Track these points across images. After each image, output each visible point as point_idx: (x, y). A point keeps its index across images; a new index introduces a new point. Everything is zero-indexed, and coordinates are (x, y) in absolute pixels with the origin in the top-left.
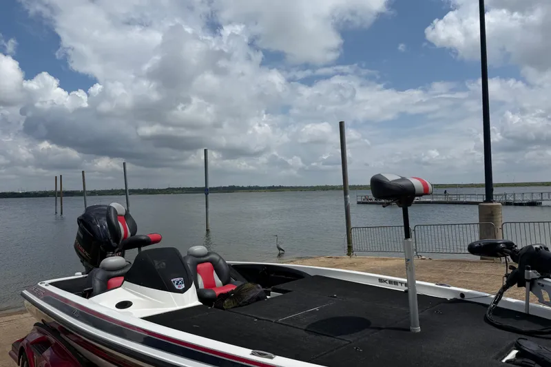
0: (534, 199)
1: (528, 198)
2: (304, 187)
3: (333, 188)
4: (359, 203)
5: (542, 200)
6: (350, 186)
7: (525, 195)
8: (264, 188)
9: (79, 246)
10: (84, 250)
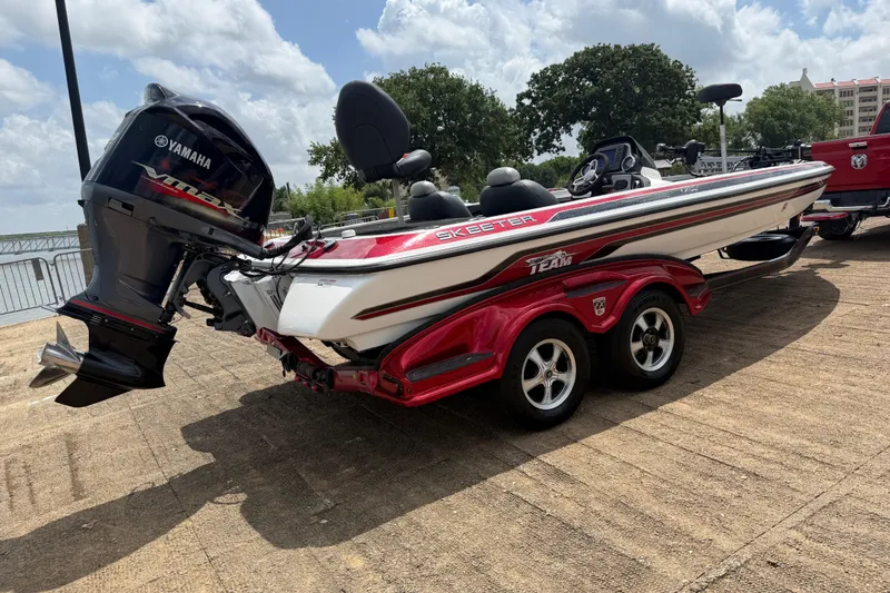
9: (193, 191)
10: (216, 202)
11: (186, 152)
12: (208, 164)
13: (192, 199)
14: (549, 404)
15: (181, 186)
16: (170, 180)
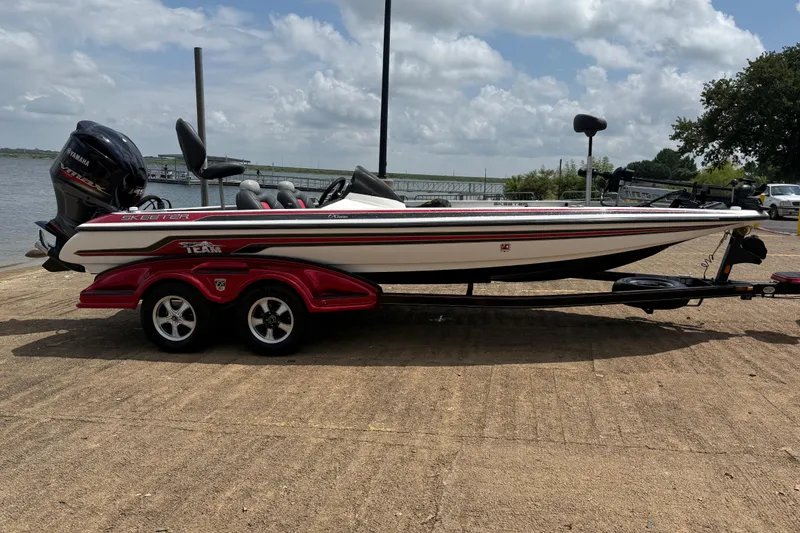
9: (79, 177)
10: (91, 183)
11: (78, 157)
12: (87, 164)
13: (79, 181)
14: (175, 338)
15: (74, 174)
16: (69, 170)
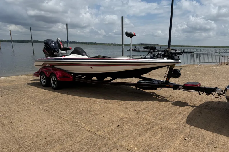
0: (191, 51)
1: (189, 51)
2: (106, 44)
3: (118, 45)
4: (128, 51)
5: (194, 51)
6: (124, 44)
7: (188, 49)
8: (88, 43)
